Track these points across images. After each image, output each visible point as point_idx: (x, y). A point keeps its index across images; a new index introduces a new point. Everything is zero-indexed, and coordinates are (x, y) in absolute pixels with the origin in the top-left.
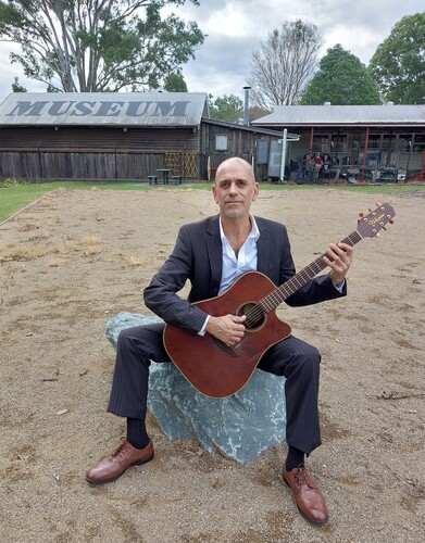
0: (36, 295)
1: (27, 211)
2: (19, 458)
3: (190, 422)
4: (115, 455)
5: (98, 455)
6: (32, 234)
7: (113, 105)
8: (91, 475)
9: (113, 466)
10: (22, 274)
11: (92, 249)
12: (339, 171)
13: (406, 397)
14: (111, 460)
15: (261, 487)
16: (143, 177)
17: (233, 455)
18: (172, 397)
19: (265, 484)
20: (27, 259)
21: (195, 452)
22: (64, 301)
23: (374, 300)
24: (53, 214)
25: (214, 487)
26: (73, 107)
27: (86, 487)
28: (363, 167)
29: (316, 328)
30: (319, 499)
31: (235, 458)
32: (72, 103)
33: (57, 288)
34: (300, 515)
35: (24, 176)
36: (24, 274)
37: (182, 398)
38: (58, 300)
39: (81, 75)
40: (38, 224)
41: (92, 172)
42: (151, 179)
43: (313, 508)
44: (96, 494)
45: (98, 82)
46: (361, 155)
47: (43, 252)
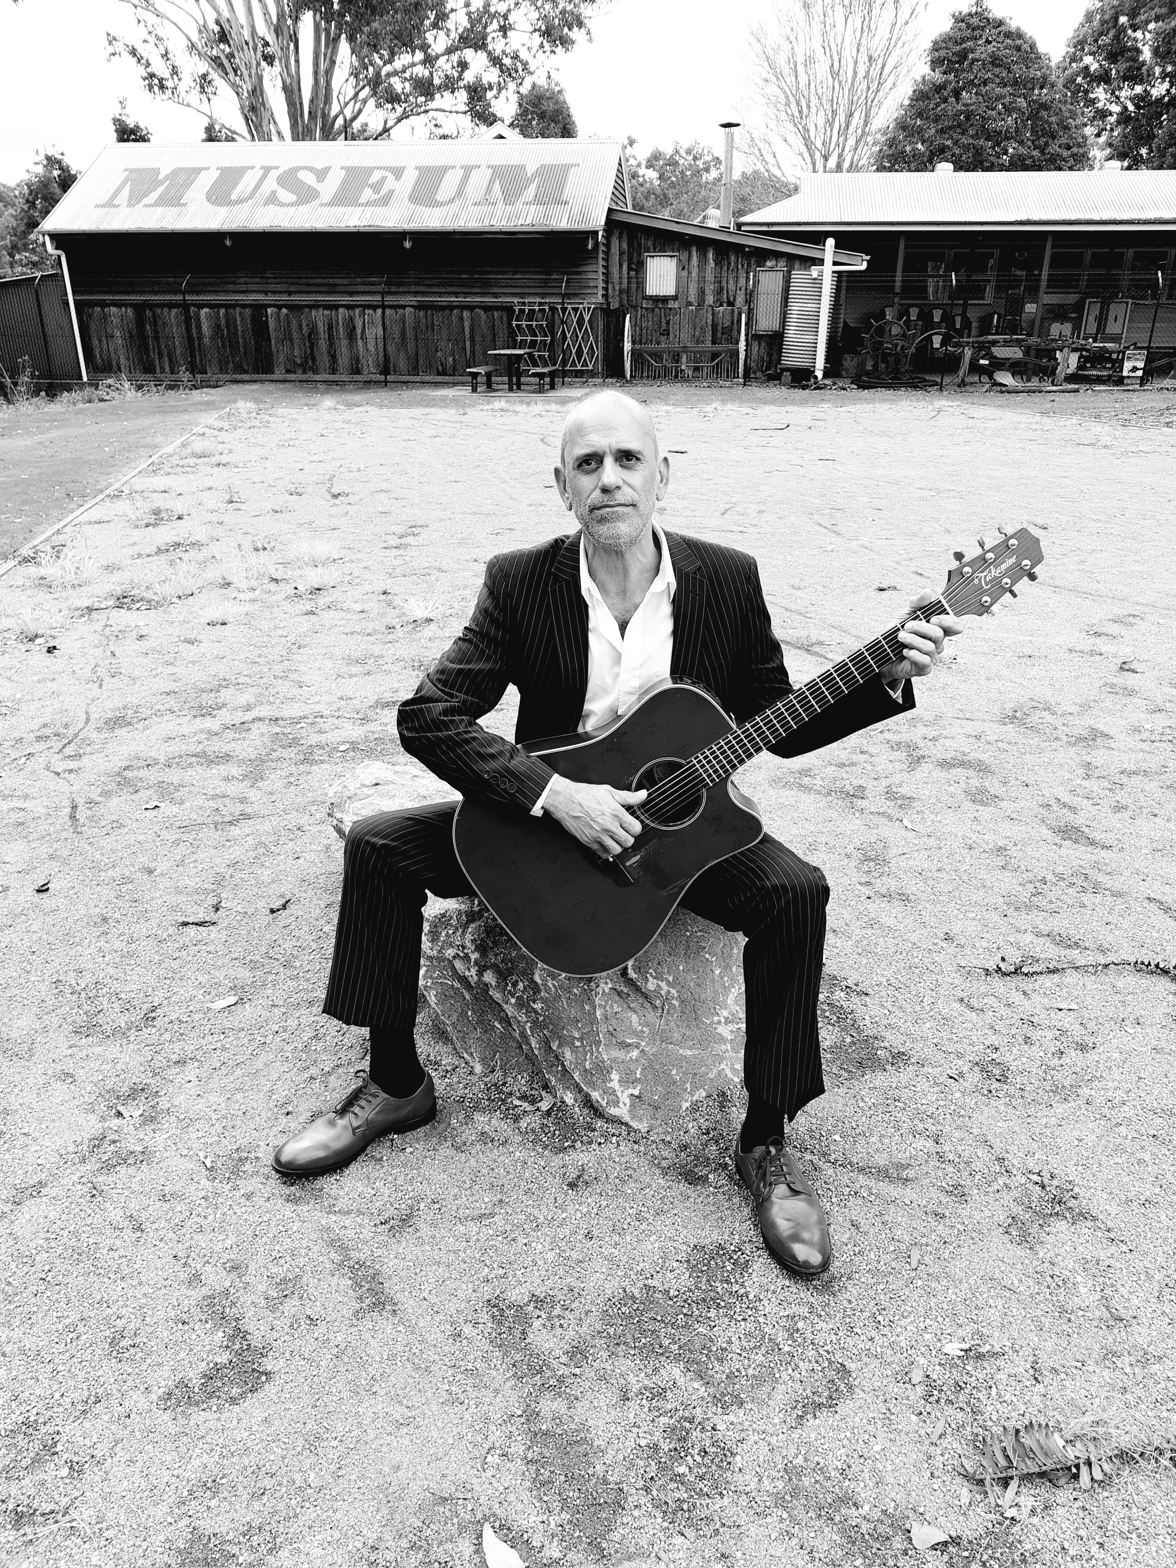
0: (171, 702)
1: (155, 469)
2: (119, 1114)
3: (523, 1034)
4: (343, 1111)
5: (304, 1109)
6: (165, 534)
7: (375, 177)
8: (285, 1158)
9: (338, 1137)
10: (137, 646)
11: (314, 577)
12: (968, 353)
13: (1054, 971)
14: (332, 1123)
15: (683, 1187)
16: (454, 372)
17: (622, 1111)
18: (480, 973)
19: (692, 1178)
20: (152, 605)
21: (533, 1102)
22: (239, 717)
23: (1013, 718)
24: (219, 479)
25: (572, 1185)
26: (271, 184)
27: (275, 1185)
28: (1034, 340)
29: (859, 793)
30: (814, 1218)
31: (627, 1118)
32: (267, 170)
33: (223, 684)
34: (766, 1255)
35: (149, 369)
36: (145, 645)
37: (503, 975)
38: (224, 716)
39: (291, 92)
40: (179, 507)
41: (323, 360)
42: (475, 375)
43: (796, 1238)
44: (296, 1201)
45: (335, 109)
46: (1030, 308)
47: (191, 585)
